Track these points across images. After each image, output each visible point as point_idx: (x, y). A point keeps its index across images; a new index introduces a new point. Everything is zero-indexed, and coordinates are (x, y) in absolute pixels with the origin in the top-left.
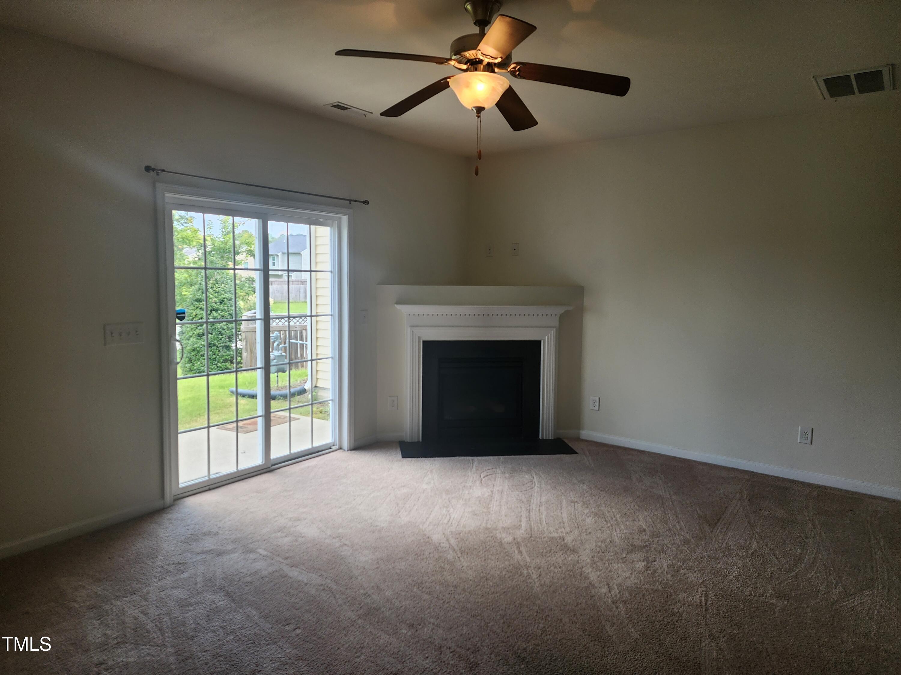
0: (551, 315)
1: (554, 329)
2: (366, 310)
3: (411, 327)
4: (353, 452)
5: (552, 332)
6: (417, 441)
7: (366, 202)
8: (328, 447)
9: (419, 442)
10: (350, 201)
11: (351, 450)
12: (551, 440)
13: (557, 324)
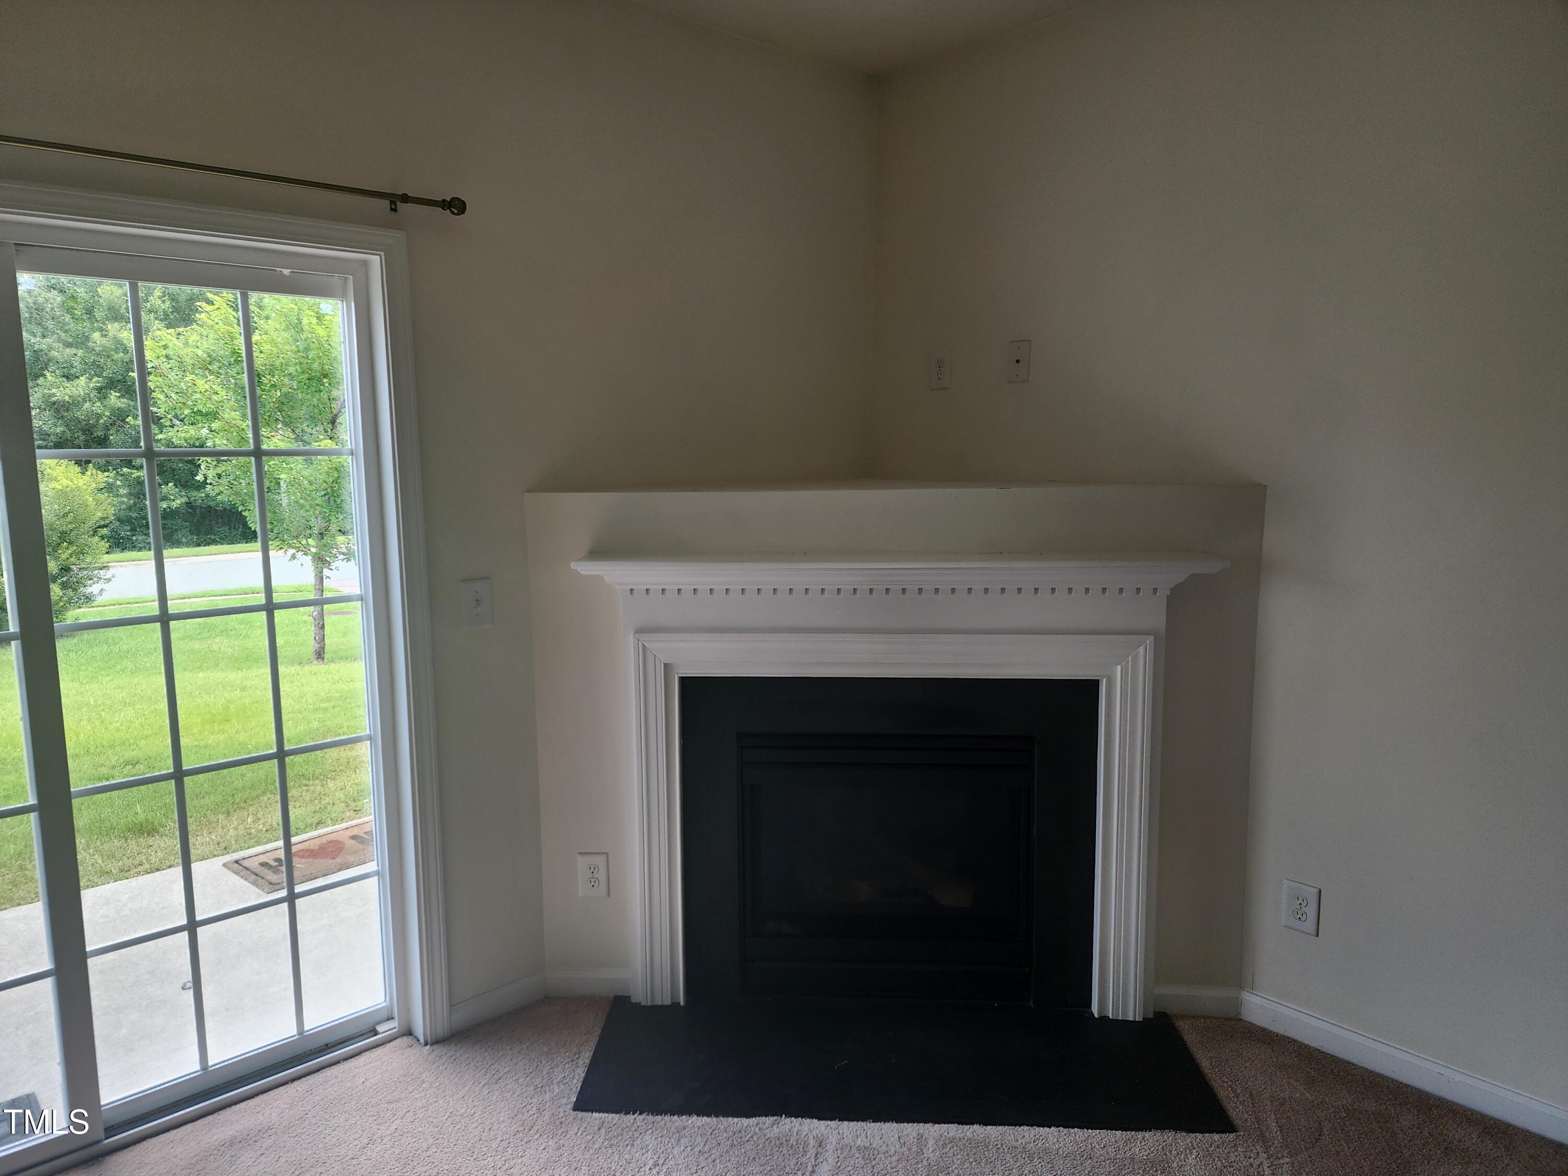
0: (1138, 590)
1: (1150, 640)
2: (489, 578)
3: (641, 630)
4: (439, 1049)
5: (1141, 649)
6: (668, 1002)
7: (457, 206)
8: (364, 1026)
9: (675, 1005)
10: (396, 200)
11: (437, 1041)
12: (1134, 1022)
13: (1158, 619)
